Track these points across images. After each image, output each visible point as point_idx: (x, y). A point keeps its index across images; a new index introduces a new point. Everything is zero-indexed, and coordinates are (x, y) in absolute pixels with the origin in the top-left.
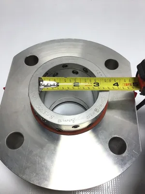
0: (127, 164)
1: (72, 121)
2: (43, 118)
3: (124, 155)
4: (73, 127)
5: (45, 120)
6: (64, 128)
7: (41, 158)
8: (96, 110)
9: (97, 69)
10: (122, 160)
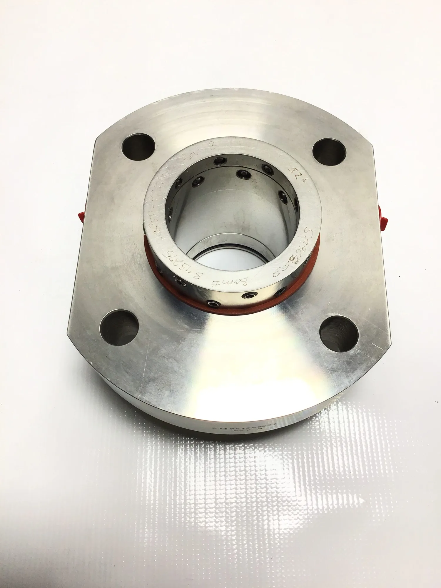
0: (358, 370)
1: (241, 284)
2: (179, 278)
3: (351, 352)
4: (243, 296)
5: (184, 281)
6: (224, 300)
7: (177, 361)
8: (292, 259)
9: (295, 165)
10: (349, 363)
